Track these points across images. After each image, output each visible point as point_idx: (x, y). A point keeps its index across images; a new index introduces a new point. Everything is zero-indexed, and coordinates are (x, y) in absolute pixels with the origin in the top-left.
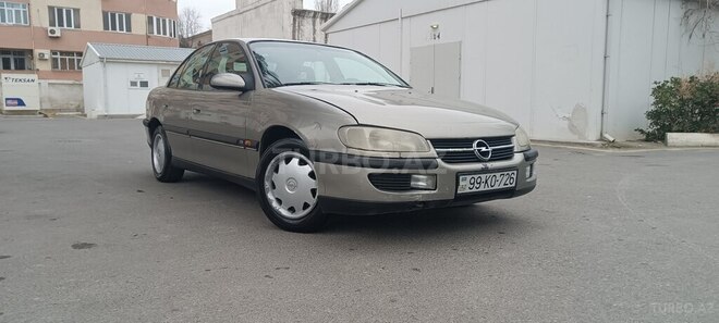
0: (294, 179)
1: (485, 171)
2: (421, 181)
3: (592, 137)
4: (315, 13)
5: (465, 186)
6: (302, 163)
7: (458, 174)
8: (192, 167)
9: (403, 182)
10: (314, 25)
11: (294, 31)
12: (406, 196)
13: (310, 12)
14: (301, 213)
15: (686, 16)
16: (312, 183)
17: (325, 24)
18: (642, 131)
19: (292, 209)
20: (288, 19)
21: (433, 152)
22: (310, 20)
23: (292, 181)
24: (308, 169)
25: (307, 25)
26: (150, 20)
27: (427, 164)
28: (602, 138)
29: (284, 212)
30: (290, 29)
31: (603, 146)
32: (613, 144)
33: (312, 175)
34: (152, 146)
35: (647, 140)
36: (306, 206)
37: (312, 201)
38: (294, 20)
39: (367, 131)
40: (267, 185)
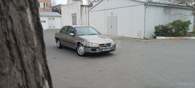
0: (81, 49)
1: (106, 48)
2: (98, 50)
3: (142, 37)
4: (86, 6)
5: (103, 50)
6: (82, 47)
7: (102, 49)
8: (64, 46)
9: (95, 50)
10: (86, 8)
11: (81, 10)
12: (95, 52)
13: (85, 5)
14: (82, 54)
15: (165, 10)
16: (84, 50)
17: (88, 10)
18: (153, 36)
19: (81, 53)
20: (80, 7)
21: (99, 46)
22: (85, 7)
23: (81, 50)
24: (83, 48)
25: (84, 8)
26: (44, 4)
27: (98, 48)
28: (144, 38)
29: (80, 54)
30: (80, 10)
31: (144, 39)
32: (146, 39)
33: (84, 49)
34: (57, 42)
35: (154, 38)
36: (83, 53)
37: (84, 52)
38: (81, 7)
39: (91, 43)
40: (78, 50)
